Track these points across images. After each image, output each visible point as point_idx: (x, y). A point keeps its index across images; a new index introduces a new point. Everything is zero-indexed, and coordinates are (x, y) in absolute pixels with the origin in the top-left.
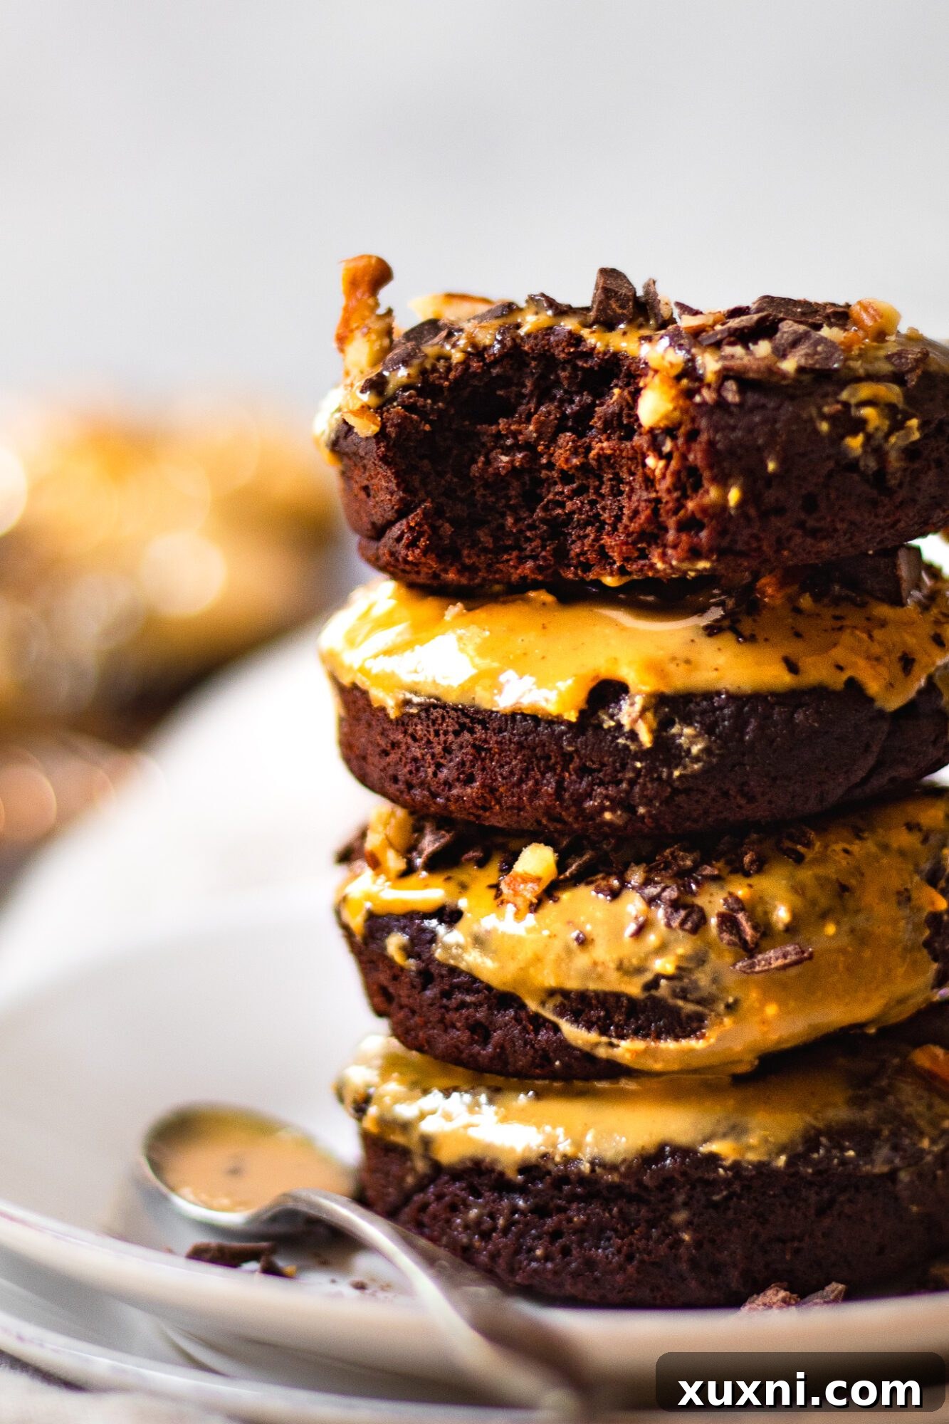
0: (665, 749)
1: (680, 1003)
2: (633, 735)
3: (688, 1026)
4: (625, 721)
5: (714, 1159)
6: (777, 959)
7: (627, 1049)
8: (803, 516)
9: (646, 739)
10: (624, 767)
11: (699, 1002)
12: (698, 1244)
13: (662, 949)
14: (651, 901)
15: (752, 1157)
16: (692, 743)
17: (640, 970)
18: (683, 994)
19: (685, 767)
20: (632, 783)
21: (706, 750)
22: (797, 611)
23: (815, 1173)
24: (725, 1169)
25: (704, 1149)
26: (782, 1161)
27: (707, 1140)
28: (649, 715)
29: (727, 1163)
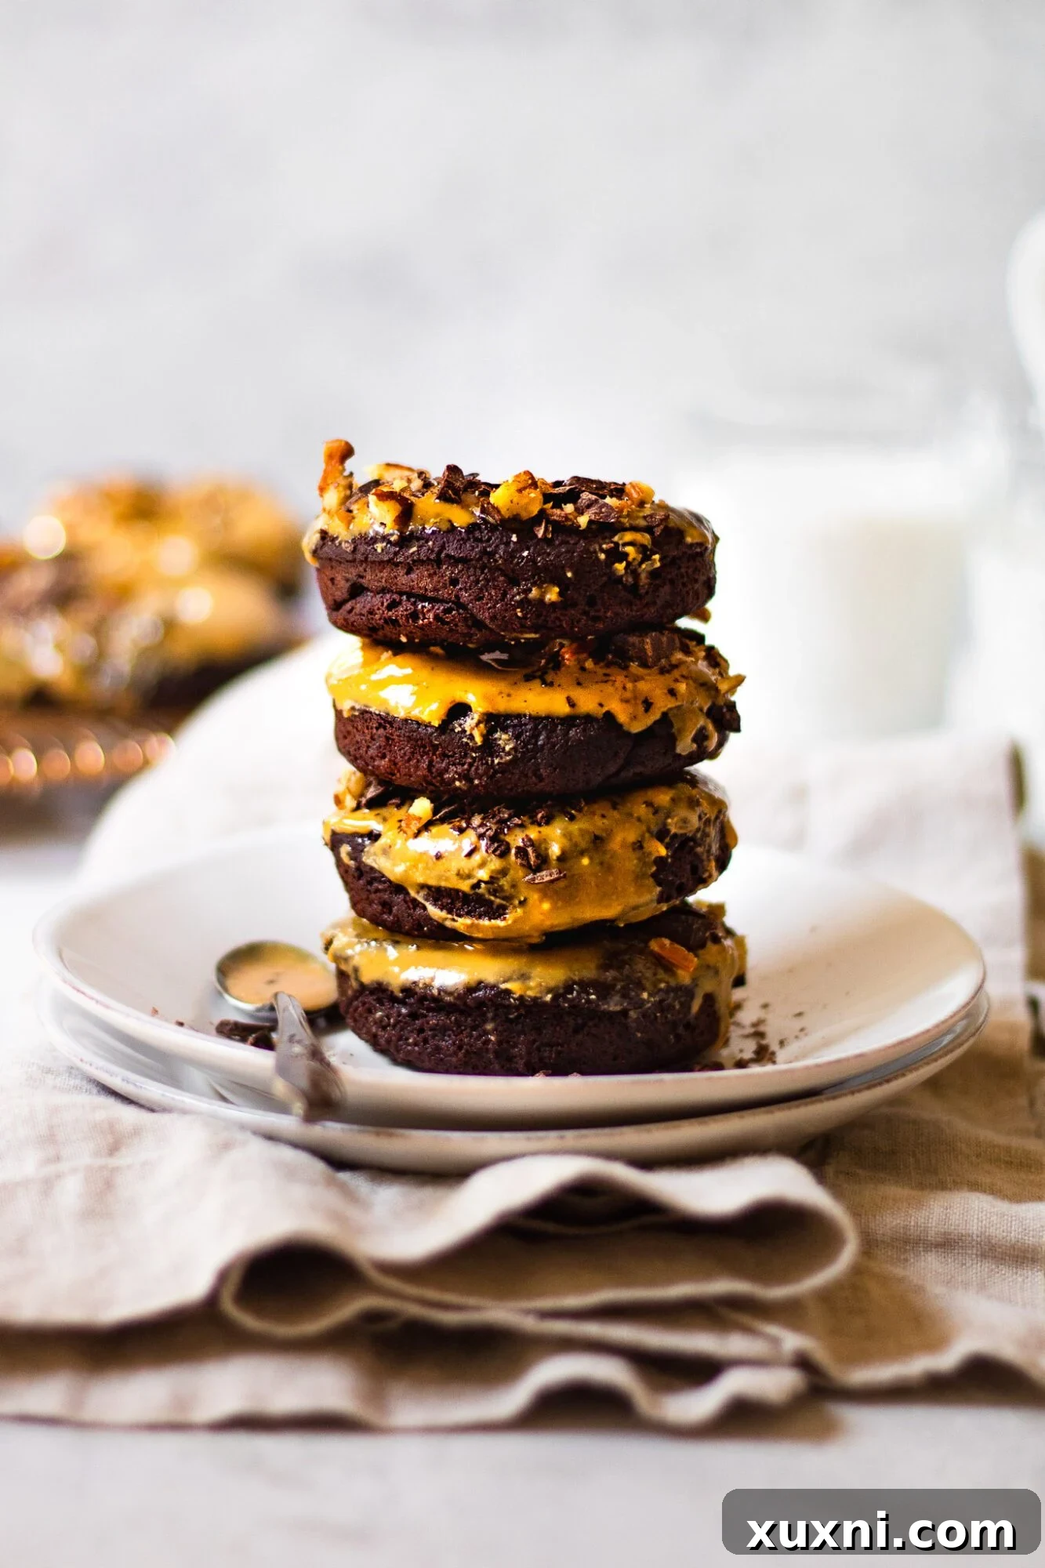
0: (489, 746)
1: (492, 898)
2: (471, 737)
3: (498, 912)
4: (467, 727)
5: (508, 992)
6: (547, 876)
7: (462, 923)
8: (587, 608)
9: (478, 740)
10: (466, 756)
11: (503, 898)
12: (499, 1042)
13: (482, 865)
14: (481, 836)
15: (530, 993)
16: (506, 744)
17: (469, 876)
18: (494, 893)
19: (501, 758)
20: (471, 765)
21: (514, 749)
22: (583, 669)
23: (570, 1007)
24: (515, 999)
25: (503, 986)
26: (549, 997)
27: (504, 982)
28: (482, 726)
29: (515, 996)
